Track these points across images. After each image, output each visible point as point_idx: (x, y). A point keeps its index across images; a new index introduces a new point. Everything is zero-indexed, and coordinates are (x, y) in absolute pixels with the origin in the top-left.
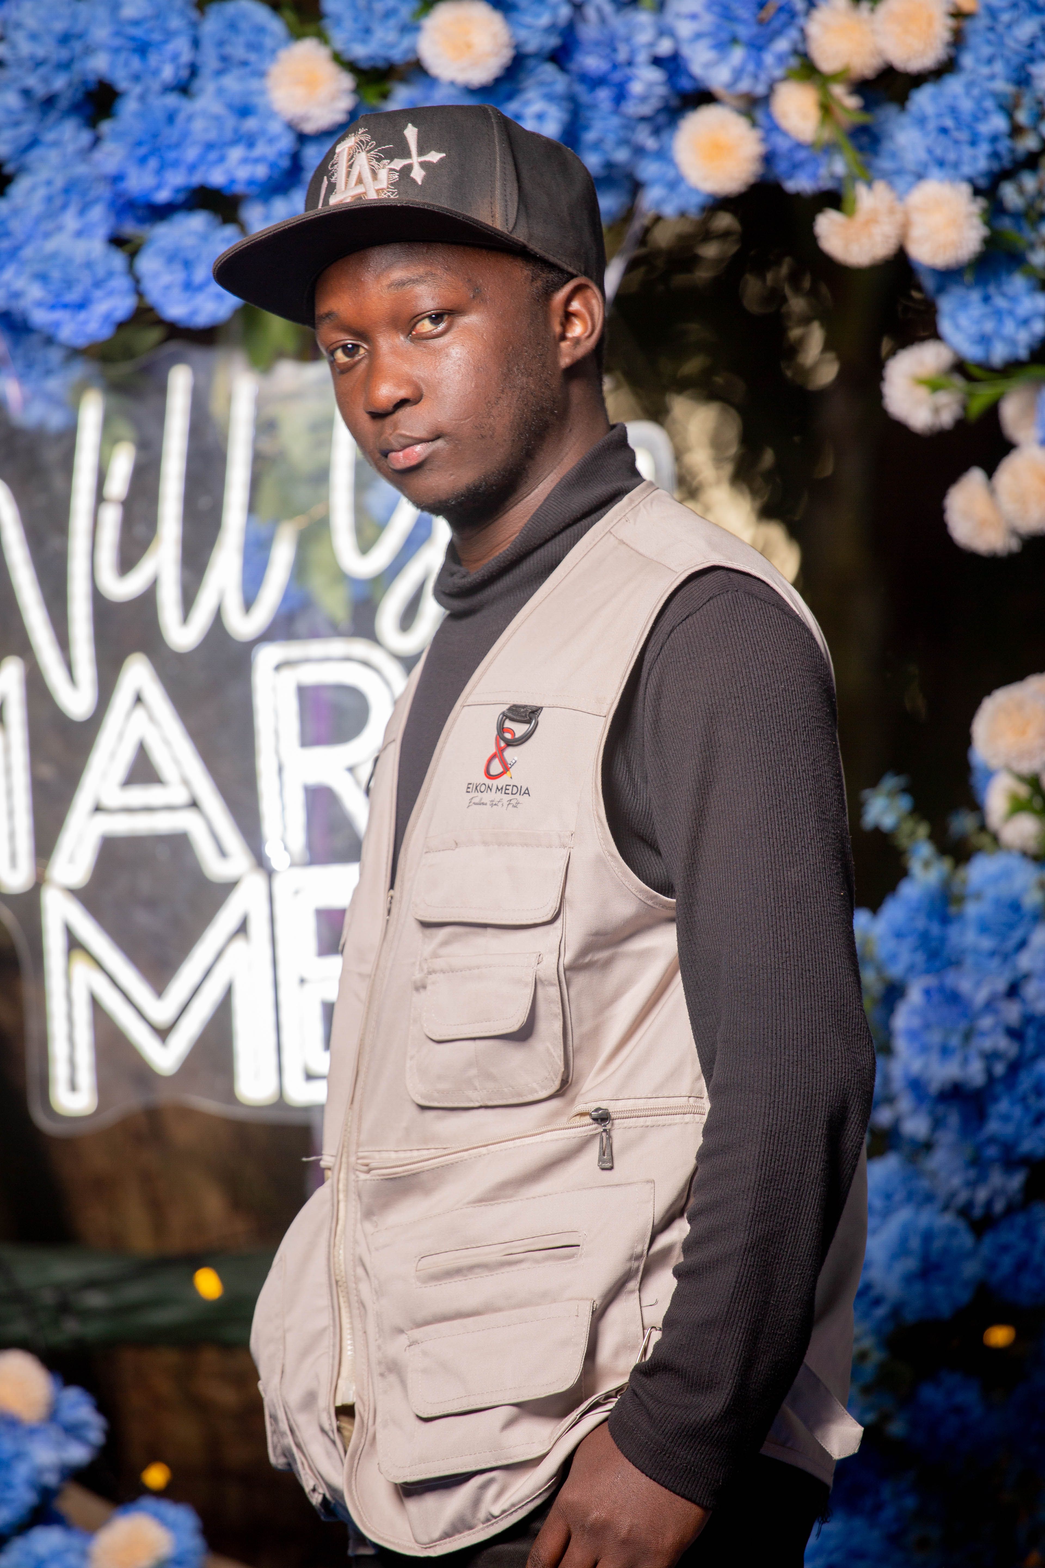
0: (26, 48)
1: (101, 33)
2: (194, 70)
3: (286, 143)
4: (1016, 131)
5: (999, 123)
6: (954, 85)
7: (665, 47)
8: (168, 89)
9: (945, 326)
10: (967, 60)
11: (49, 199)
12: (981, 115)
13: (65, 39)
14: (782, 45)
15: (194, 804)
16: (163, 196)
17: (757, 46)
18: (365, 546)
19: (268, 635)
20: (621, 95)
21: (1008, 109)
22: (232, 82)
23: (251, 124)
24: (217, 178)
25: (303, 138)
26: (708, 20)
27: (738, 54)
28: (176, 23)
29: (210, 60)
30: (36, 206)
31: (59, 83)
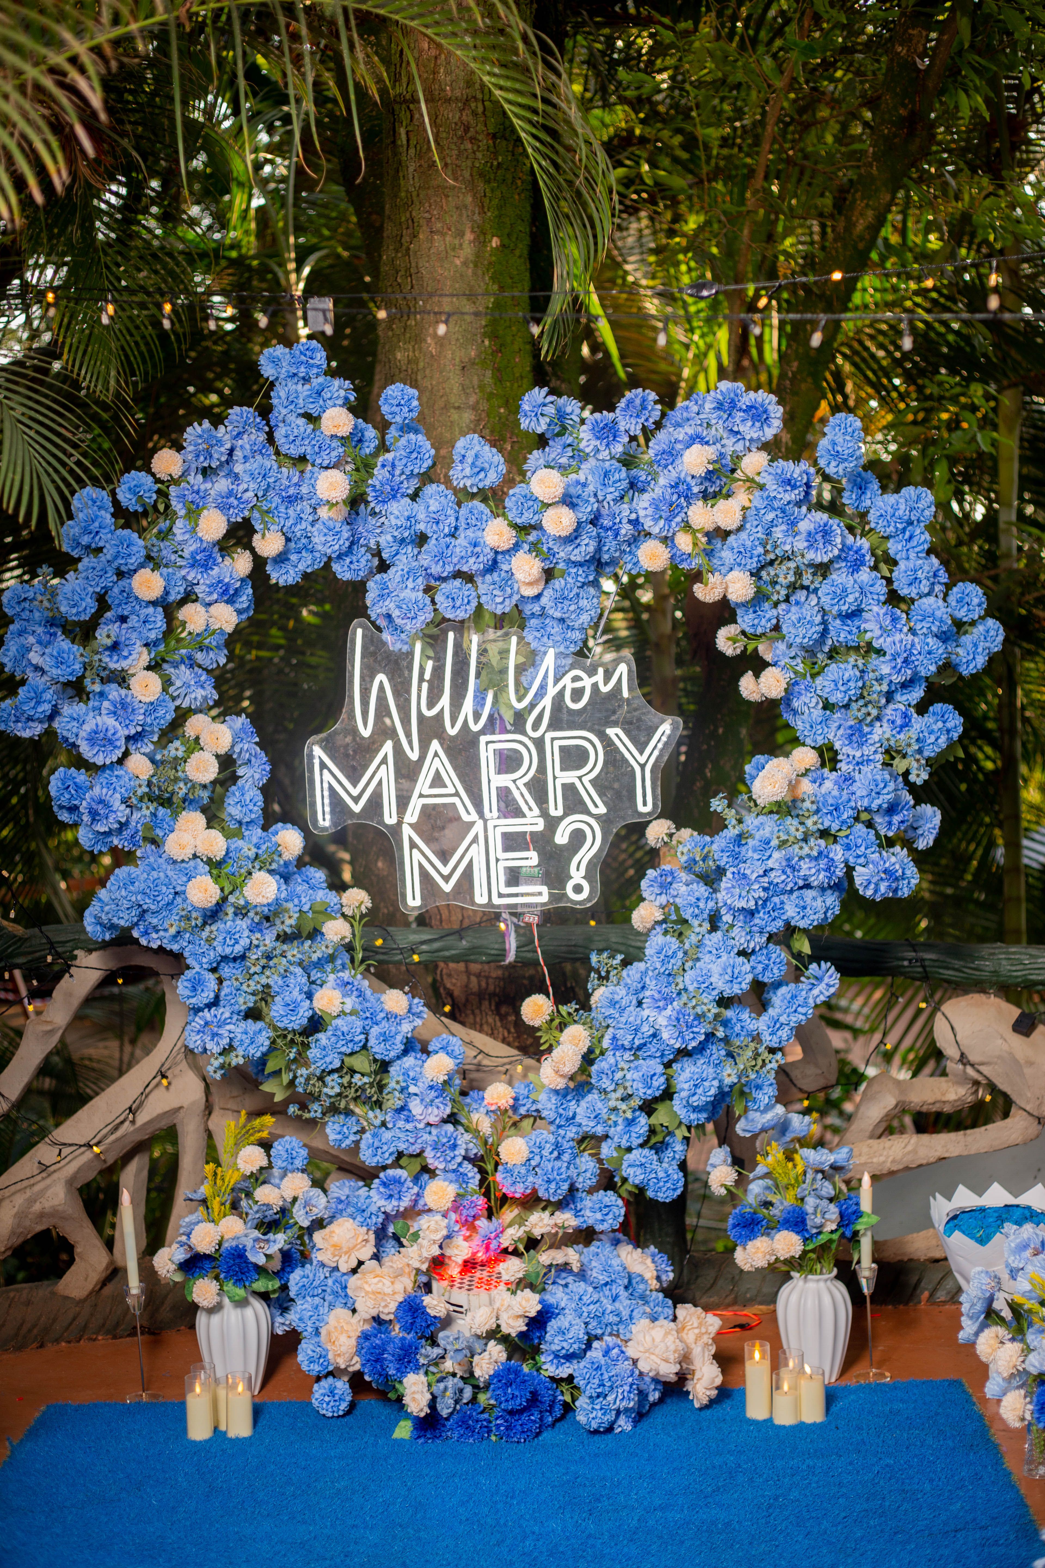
0: (394, 522)
1: (421, 516)
2: (456, 528)
3: (491, 555)
4: (766, 552)
5: (760, 550)
6: (743, 535)
7: (633, 516)
8: (446, 536)
9: (739, 620)
10: (748, 526)
11: (402, 576)
12: (754, 547)
13: (408, 518)
14: (678, 519)
15: (457, 794)
16: (445, 574)
17: (669, 520)
18: (520, 700)
19: (483, 732)
20: (617, 535)
21: (764, 544)
22: (469, 533)
23: (478, 549)
24: (465, 569)
25: (497, 553)
26: (650, 511)
27: (662, 523)
28: (450, 512)
29: (462, 524)
30: (398, 578)
31: (406, 534)
